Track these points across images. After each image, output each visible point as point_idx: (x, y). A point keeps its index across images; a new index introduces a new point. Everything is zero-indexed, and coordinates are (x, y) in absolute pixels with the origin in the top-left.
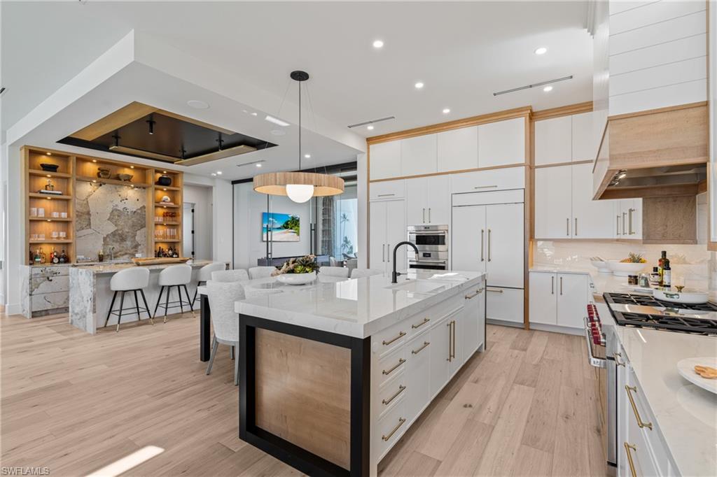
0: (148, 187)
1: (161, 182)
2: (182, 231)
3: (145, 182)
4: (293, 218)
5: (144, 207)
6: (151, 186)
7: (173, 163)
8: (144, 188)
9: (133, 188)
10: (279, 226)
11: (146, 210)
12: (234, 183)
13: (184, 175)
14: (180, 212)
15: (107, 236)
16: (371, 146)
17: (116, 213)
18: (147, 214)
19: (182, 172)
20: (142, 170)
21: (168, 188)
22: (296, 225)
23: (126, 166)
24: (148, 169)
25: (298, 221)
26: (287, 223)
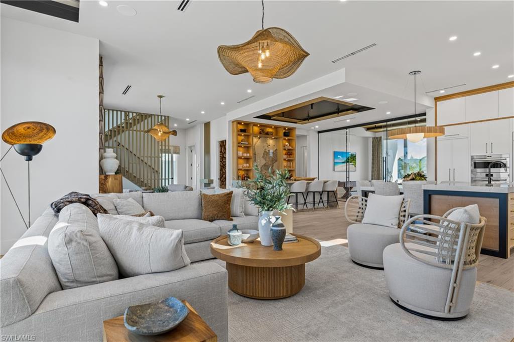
0: (279, 138)
1: (286, 134)
2: (295, 164)
3: (277, 135)
4: (352, 155)
5: (276, 150)
6: (281, 138)
7: (296, 123)
8: (277, 139)
9: (272, 139)
10: (343, 161)
11: (278, 151)
12: (319, 132)
13: (296, 130)
14: (294, 152)
15: (262, 166)
16: (438, 103)
17: (265, 153)
18: (278, 153)
19: (295, 128)
20: (276, 128)
21: (289, 138)
22: (354, 159)
23: (270, 126)
24: (279, 127)
25: (355, 156)
26: (348, 159)
